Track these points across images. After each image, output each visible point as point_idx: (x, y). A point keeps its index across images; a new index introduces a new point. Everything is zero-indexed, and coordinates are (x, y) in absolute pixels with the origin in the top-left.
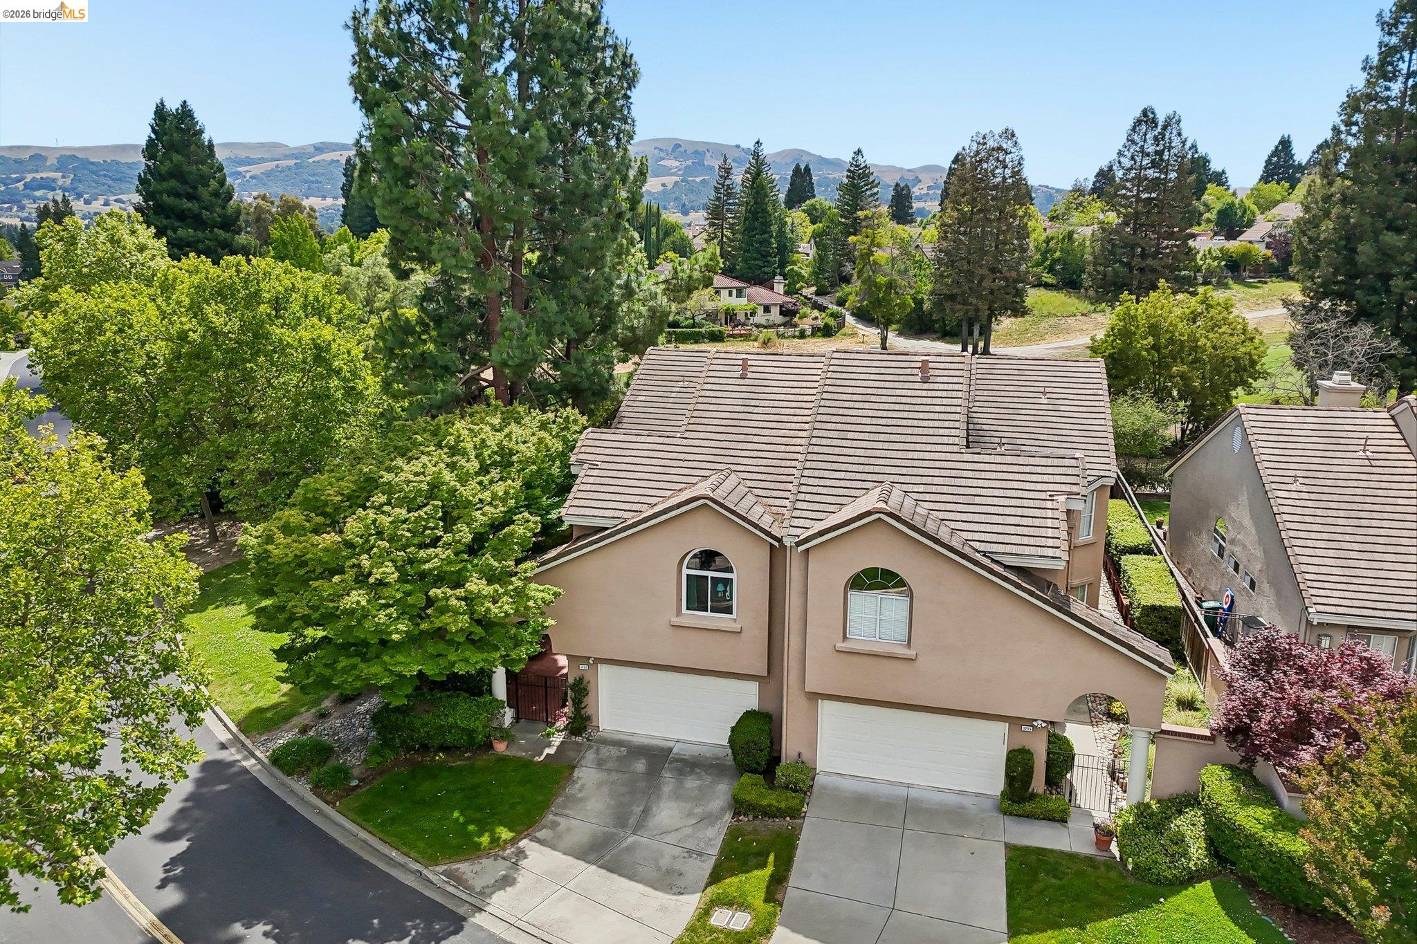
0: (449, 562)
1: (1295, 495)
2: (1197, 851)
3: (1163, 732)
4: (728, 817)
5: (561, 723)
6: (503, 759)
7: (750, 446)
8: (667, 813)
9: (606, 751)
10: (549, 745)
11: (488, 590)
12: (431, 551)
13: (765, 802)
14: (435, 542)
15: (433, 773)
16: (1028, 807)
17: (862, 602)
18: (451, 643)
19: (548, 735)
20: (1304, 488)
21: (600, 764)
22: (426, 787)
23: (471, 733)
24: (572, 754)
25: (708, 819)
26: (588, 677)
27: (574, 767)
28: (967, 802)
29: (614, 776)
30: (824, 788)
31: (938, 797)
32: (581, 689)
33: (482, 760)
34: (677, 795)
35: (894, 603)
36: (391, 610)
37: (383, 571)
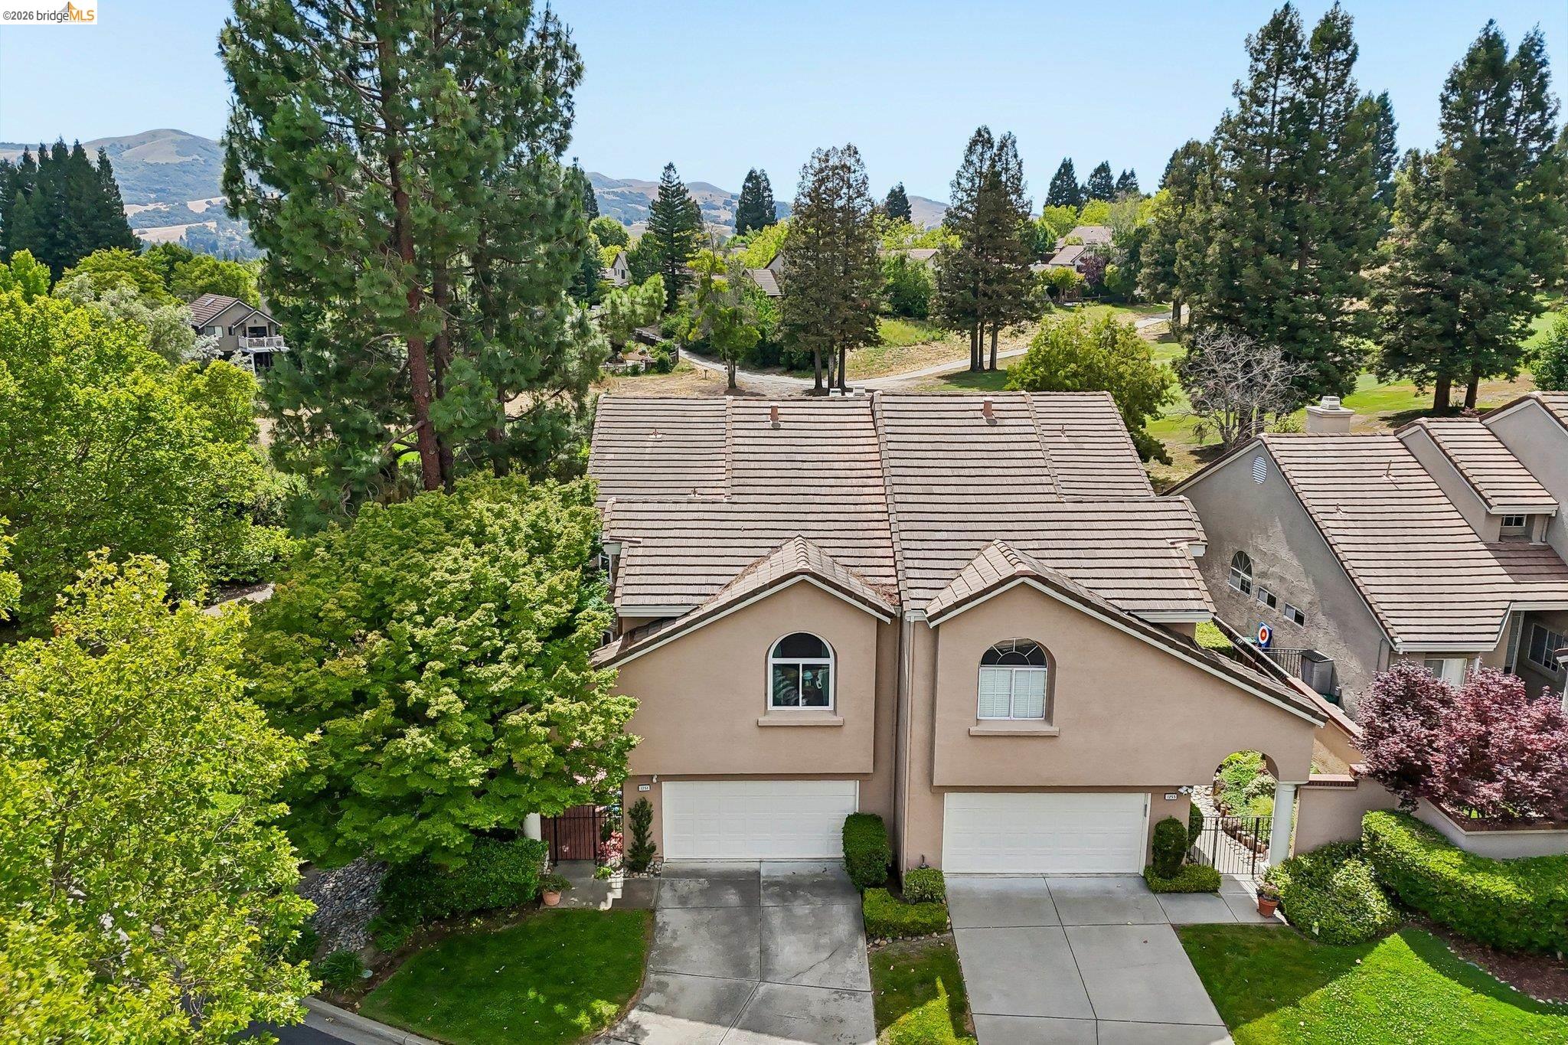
1: (1342, 524)
3: (1311, 783)
4: (861, 942)
5: (615, 859)
6: (561, 915)
7: (814, 508)
8: (790, 950)
9: (684, 885)
10: (610, 889)
12: (495, 667)
13: (907, 920)
15: (476, 945)
17: (997, 677)
19: (605, 875)
20: (1348, 516)
21: (683, 901)
22: (475, 964)
23: (521, 888)
24: (642, 895)
25: (838, 950)
26: (650, 799)
27: (653, 911)
28: (1112, 884)
29: (707, 915)
30: (956, 892)
31: (1078, 884)
32: (642, 816)
33: (534, 921)
34: (793, 925)
35: (1032, 678)
36: (465, 749)
37: (446, 700)
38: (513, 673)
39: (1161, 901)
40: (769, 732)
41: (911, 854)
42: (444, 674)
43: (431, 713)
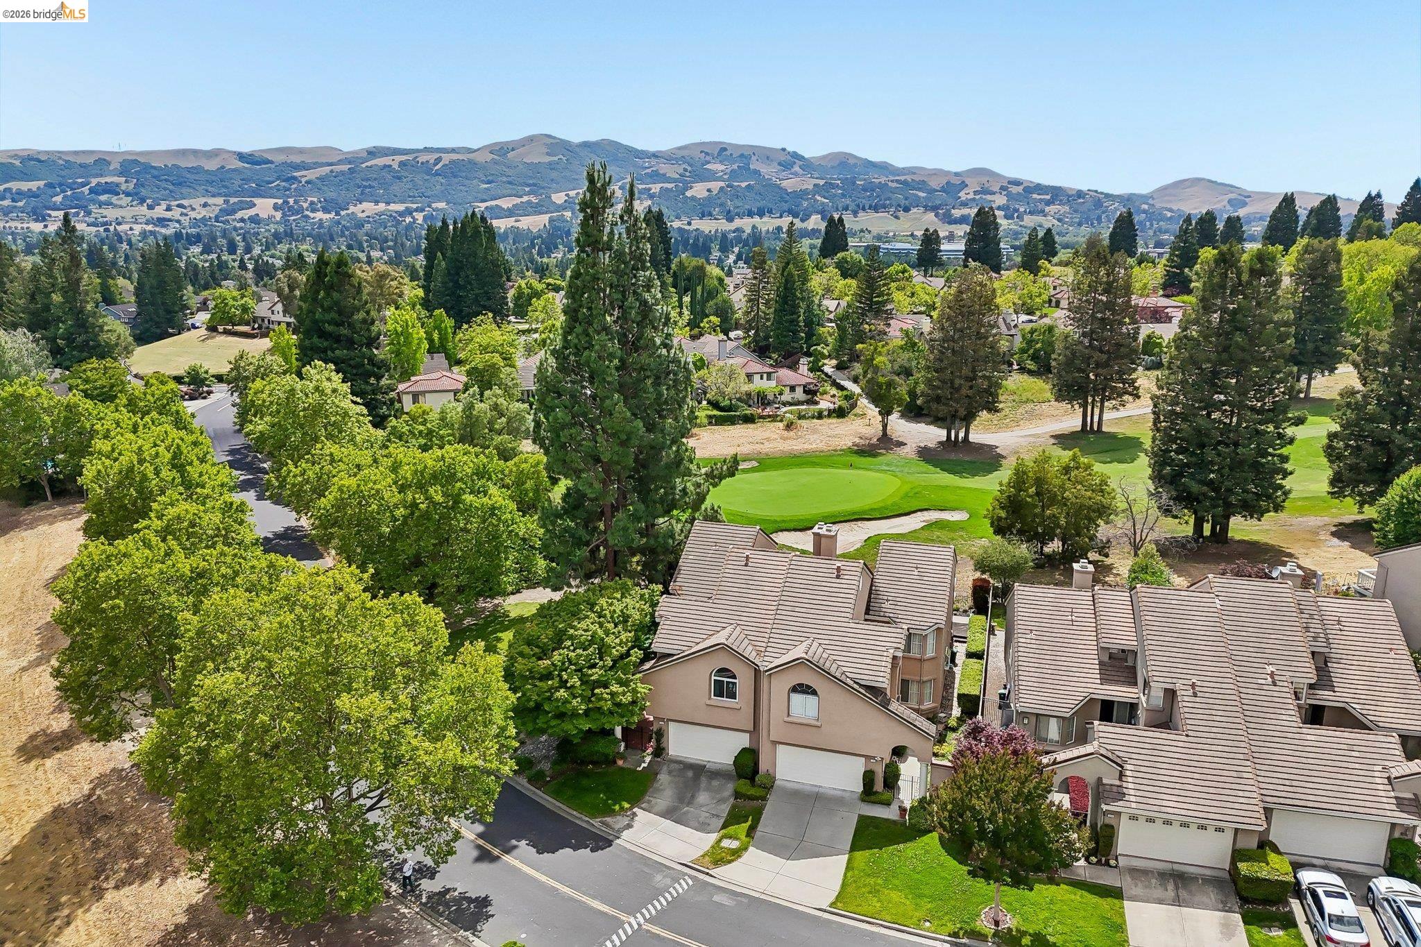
0: (601, 675)
1: (1028, 641)
3: (934, 764)
4: (732, 800)
5: (650, 750)
6: (622, 769)
8: (703, 797)
9: (673, 766)
10: (644, 762)
11: (621, 690)
12: (594, 670)
13: (749, 793)
14: (594, 666)
15: (587, 775)
16: (873, 798)
17: (797, 698)
18: (603, 713)
19: (643, 756)
21: (670, 772)
22: (585, 782)
23: (606, 756)
24: (655, 767)
25: (722, 801)
26: (664, 728)
27: (657, 774)
28: (845, 794)
29: (677, 779)
30: (779, 787)
31: (832, 792)
32: (660, 734)
33: (612, 769)
34: (708, 789)
35: (811, 700)
38: (600, 673)
39: (862, 804)
40: (712, 708)
41: (763, 766)
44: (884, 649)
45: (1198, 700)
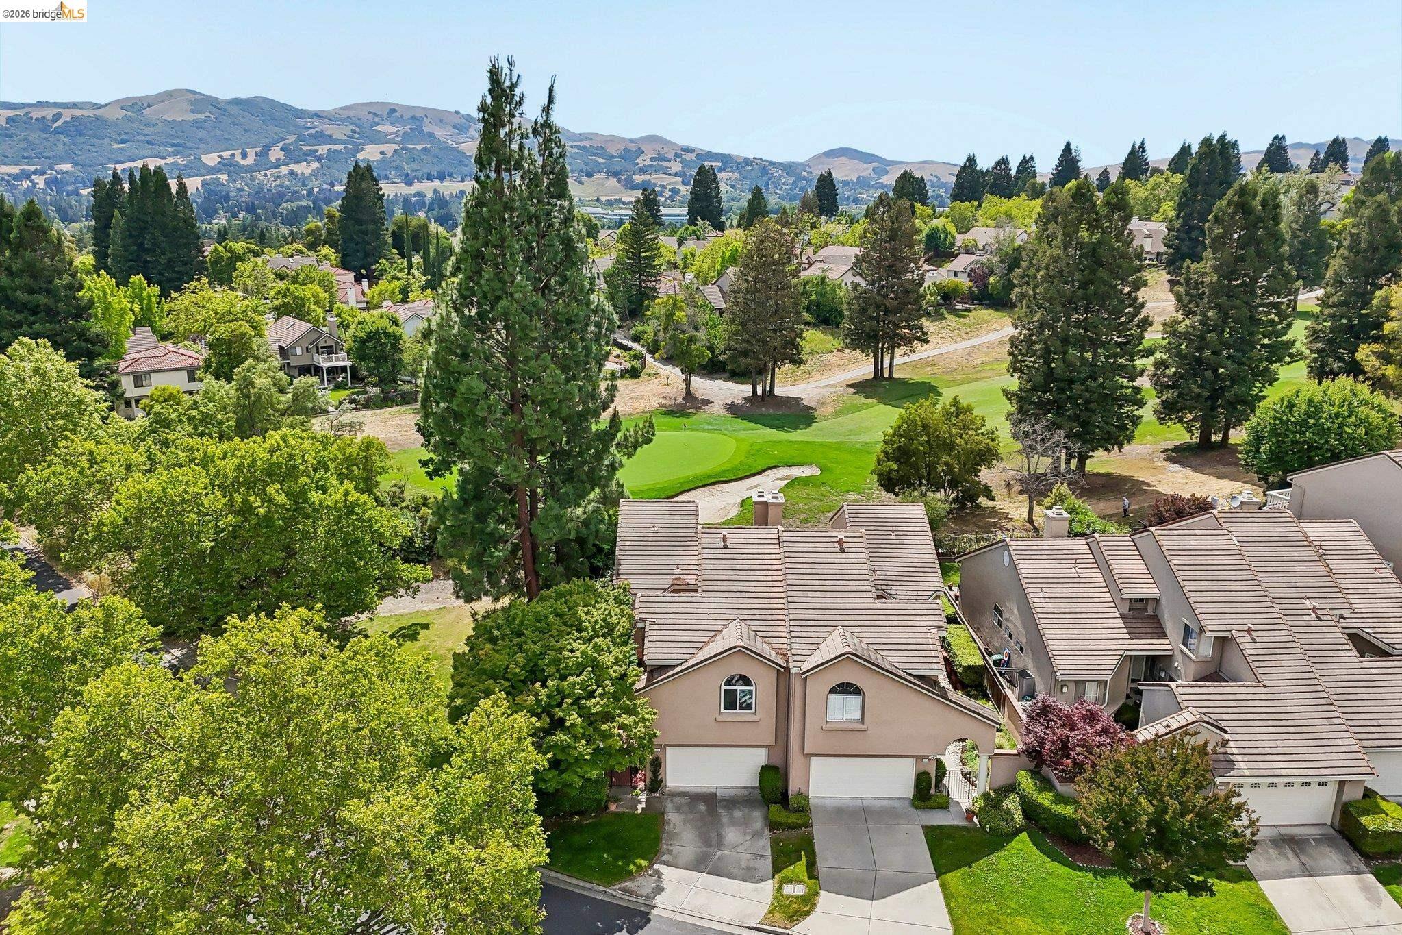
0: (604, 706)
1: (1042, 600)
2: (1018, 817)
3: (996, 754)
4: (767, 831)
5: (641, 785)
6: (618, 815)
8: (732, 835)
9: (678, 800)
10: (640, 802)
13: (789, 821)
15: (578, 828)
16: (929, 803)
17: (836, 700)
19: (637, 795)
20: (1046, 595)
21: (678, 809)
22: (577, 839)
23: (599, 802)
24: (658, 805)
25: (756, 835)
26: (660, 756)
27: (663, 814)
28: (896, 804)
29: (690, 816)
30: (815, 806)
31: (878, 804)
32: (657, 764)
33: (605, 817)
34: (733, 823)
35: (854, 701)
36: (583, 742)
37: (574, 718)
38: (602, 703)
39: (920, 813)
40: (722, 724)
41: (793, 786)
42: (572, 705)
43: (568, 724)
44: (925, 630)
45: (1258, 645)
